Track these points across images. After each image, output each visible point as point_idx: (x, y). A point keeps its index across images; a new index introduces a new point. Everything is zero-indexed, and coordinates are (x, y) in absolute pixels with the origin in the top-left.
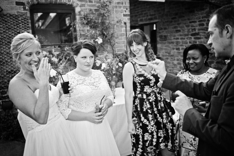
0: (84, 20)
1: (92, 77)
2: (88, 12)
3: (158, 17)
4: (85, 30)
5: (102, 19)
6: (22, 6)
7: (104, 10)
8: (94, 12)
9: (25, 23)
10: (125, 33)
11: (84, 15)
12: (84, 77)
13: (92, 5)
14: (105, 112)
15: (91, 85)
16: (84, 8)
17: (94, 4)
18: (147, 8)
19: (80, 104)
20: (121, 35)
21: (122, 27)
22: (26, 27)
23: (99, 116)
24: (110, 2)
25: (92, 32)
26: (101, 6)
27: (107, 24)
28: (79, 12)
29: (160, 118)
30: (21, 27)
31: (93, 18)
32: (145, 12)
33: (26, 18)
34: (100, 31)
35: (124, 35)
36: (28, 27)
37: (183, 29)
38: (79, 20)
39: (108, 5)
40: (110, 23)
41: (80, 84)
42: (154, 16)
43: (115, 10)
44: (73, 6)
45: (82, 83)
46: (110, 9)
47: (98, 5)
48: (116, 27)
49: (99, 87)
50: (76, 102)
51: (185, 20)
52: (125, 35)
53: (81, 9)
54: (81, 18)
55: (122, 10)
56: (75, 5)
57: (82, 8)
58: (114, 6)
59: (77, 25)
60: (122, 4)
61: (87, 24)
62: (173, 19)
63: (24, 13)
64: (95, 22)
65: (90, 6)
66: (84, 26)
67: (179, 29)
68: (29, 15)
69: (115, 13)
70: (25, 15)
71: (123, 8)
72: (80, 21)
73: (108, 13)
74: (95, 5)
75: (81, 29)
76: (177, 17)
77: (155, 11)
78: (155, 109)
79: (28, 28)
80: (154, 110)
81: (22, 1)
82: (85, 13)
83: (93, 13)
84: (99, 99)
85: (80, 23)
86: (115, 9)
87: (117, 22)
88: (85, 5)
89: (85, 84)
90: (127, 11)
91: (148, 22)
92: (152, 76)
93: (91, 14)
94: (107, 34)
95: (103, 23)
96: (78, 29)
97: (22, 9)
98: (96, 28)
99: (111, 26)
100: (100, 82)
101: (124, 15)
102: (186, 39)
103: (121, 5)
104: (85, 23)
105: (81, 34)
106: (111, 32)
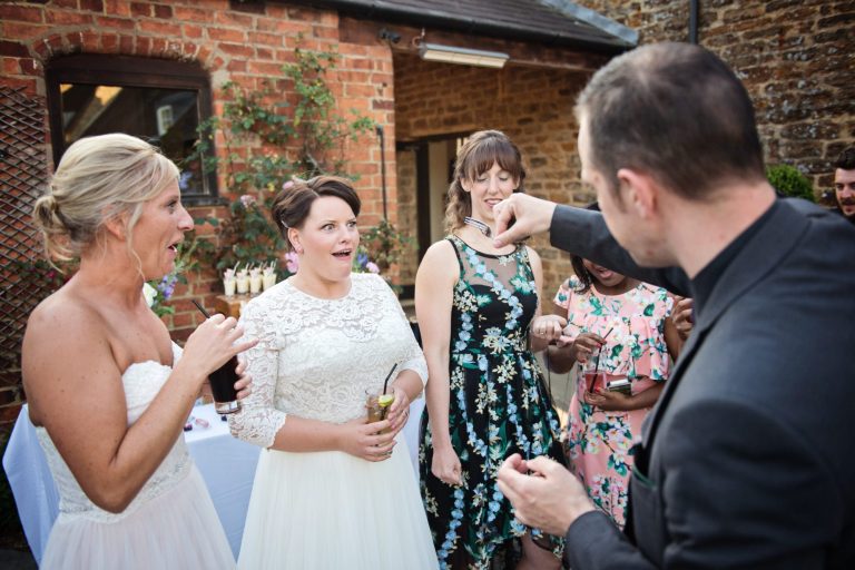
0: (243, 115)
1: (353, 299)
2: (256, 89)
3: (474, 117)
4: (246, 150)
5: (305, 114)
6: (18, 59)
7: (312, 84)
8: (278, 91)
9: (28, 120)
10: (380, 164)
11: (244, 99)
12: (326, 302)
13: (268, 64)
14: (400, 419)
15: (349, 328)
16: (242, 74)
17: (274, 61)
18: (438, 84)
19: (314, 393)
20: (368, 169)
21: (368, 142)
22: (32, 134)
23: (379, 433)
24: (330, 59)
25: (272, 156)
26: (299, 70)
27: (320, 132)
28: (225, 88)
29: (525, 437)
30: (12, 133)
31: (273, 108)
32: (432, 99)
33: (32, 102)
34: (295, 156)
35: (376, 172)
36: (41, 133)
37: (554, 155)
38: (224, 116)
39: (323, 67)
40: (330, 127)
41: (312, 325)
42: (460, 113)
43: (348, 86)
44: (204, 68)
45: (319, 322)
46: (331, 82)
47: (289, 65)
48: (350, 145)
49: (375, 332)
50: (302, 387)
51: (561, 127)
52: (380, 170)
53: (232, 77)
54: (231, 107)
55: (368, 87)
56: (209, 62)
57: (235, 73)
58: (343, 74)
59: (218, 132)
60: (370, 66)
61: (253, 129)
62: (522, 122)
63: (24, 82)
64: (278, 124)
65: (261, 68)
66: (244, 136)
67: (541, 155)
68: (41, 89)
69: (345, 94)
70: (27, 90)
71: (373, 81)
72: (227, 119)
73: (324, 95)
74: (281, 66)
75: (231, 146)
76: (534, 116)
77: (464, 96)
78: (512, 408)
79: (40, 139)
80: (509, 411)
81: (16, 40)
82: (247, 90)
83: (272, 95)
84: (380, 372)
85: (229, 125)
86: (345, 83)
87: (356, 126)
88: (244, 63)
89: (329, 323)
90: (385, 90)
91: (441, 131)
92: (514, 294)
93: (266, 95)
94: (321, 166)
95: (306, 128)
96: (220, 145)
97: (18, 69)
98: (282, 143)
99: (335, 138)
100: (379, 316)
101: (377, 105)
102: (563, 188)
103: (367, 71)
104: (247, 126)
105: (231, 164)
106: (334, 158)
